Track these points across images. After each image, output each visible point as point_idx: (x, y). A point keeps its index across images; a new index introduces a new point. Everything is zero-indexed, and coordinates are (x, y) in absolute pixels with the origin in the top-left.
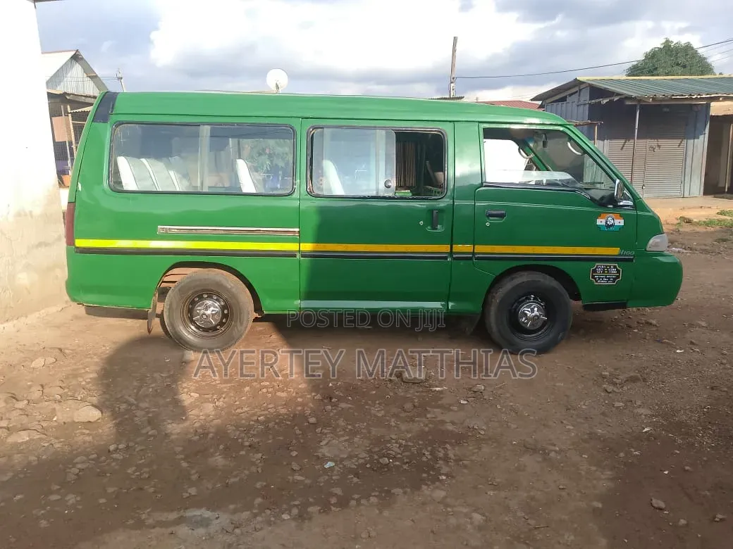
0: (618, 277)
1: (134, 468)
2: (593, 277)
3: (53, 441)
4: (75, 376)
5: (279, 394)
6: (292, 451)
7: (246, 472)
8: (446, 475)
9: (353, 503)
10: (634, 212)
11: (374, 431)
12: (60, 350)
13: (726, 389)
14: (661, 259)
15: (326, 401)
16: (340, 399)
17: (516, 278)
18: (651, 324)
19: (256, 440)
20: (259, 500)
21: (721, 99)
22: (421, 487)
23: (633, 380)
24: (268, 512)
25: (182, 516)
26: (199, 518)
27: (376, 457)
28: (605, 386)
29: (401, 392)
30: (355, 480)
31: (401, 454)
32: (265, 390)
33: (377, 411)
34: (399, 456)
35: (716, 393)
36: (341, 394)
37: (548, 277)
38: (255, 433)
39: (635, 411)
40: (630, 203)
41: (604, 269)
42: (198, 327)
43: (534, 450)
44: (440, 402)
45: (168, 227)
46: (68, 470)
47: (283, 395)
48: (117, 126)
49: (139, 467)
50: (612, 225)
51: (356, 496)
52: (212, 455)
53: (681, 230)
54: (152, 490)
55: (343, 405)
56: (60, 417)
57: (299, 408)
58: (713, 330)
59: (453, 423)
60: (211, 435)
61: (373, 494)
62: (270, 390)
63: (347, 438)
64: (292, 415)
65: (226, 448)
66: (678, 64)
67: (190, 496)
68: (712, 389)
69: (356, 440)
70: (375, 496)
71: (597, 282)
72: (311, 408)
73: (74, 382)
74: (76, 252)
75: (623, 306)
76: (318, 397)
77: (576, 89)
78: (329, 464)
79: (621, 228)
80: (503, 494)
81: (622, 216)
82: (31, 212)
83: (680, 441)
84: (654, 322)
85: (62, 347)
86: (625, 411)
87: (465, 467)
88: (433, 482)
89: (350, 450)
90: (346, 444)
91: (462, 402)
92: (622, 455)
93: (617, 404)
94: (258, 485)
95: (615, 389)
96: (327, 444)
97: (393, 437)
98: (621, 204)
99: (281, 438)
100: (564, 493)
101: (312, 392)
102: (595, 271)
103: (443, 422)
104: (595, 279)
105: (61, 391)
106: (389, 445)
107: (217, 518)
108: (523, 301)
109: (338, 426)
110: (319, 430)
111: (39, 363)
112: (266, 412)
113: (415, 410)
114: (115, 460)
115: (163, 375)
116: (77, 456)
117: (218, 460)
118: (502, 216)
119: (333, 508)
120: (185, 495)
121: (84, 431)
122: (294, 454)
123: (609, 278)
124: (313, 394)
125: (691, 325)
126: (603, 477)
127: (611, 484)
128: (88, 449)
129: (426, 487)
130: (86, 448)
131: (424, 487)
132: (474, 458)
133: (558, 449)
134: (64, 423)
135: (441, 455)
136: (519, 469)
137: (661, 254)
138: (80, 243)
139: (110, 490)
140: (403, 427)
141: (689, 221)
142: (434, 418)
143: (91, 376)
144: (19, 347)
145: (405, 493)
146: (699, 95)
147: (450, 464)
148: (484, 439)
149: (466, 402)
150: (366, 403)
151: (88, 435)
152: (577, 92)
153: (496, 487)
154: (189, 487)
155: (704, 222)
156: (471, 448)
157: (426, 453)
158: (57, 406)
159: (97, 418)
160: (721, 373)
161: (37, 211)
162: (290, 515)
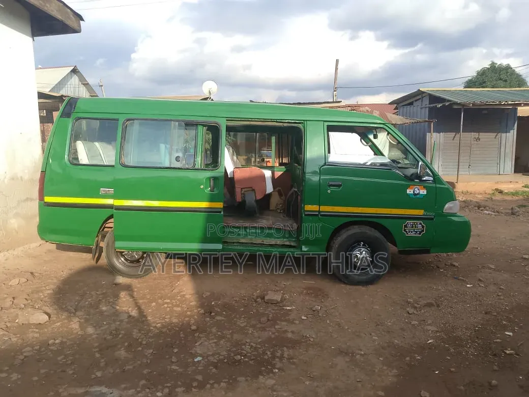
0: (423, 231)
1: (63, 357)
2: (405, 230)
3: (12, 336)
4: (38, 292)
5: (175, 309)
6: (174, 348)
7: (139, 362)
8: (279, 369)
9: (208, 386)
10: (434, 185)
11: (236, 336)
12: (32, 273)
13: (495, 314)
14: (453, 218)
15: (207, 314)
16: (217, 314)
17: (350, 230)
18: (454, 266)
19: (151, 340)
20: (143, 382)
21: (522, 105)
22: (258, 377)
23: (429, 305)
24: (148, 390)
25: (87, 391)
26: (99, 393)
27: (232, 355)
28: (408, 309)
29: (261, 310)
30: (214, 370)
31: (250, 353)
32: (166, 305)
33: (242, 323)
34: (249, 355)
35: (488, 317)
36: (219, 310)
37: (373, 229)
38: (152, 335)
39: (425, 328)
40: (432, 179)
41: (412, 225)
42: (126, 260)
43: (347, 354)
44: (287, 318)
45: (107, 189)
46: (16, 357)
47: (179, 309)
48: (76, 120)
49: (66, 356)
50: (418, 194)
51: (211, 382)
52: (119, 350)
53: (493, 198)
54: (71, 372)
55: (219, 318)
56: (20, 320)
57: (187, 319)
58: (498, 271)
59: (293, 332)
60: (120, 336)
61: (224, 381)
62: (170, 305)
63: (215, 341)
64: (181, 324)
65: (130, 345)
66: (501, 79)
67: (97, 377)
68: (486, 313)
69: (222, 342)
70: (225, 382)
71: (407, 234)
72: (195, 319)
73: (36, 296)
74: (45, 206)
75: (427, 251)
76: (202, 311)
77: (420, 97)
78: (199, 359)
79: (425, 196)
80: (315, 384)
81: (425, 187)
82: (21, 177)
83: (452, 350)
84: (457, 264)
85: (34, 271)
86: (418, 327)
87: (294, 363)
88: (268, 374)
89: (215, 349)
90: (213, 345)
91: (303, 318)
92: (408, 359)
93: (413, 323)
94: (145, 372)
95: (415, 312)
96: (199, 345)
97: (248, 341)
98: (424, 179)
99: (169, 339)
100: (360, 385)
101: (199, 308)
102: (406, 226)
103: (286, 331)
104: (406, 232)
105: (26, 302)
106: (243, 347)
107: (111, 393)
108: (355, 247)
109: (211, 332)
110: (197, 335)
111: (14, 282)
112: (164, 321)
113: (269, 323)
114: (51, 351)
115: (98, 293)
116: (26, 347)
117: (122, 353)
118: (339, 186)
119: (194, 390)
120: (93, 376)
121: (35, 330)
122: (176, 350)
123: (416, 232)
124: (199, 309)
125: (483, 267)
126: (390, 374)
127: (395, 380)
128: (34, 343)
129: (262, 377)
130: (33, 342)
131: (261, 377)
132: (301, 357)
133: (363, 353)
134: (23, 324)
135: (278, 354)
136: (331, 367)
137: (454, 215)
138: (48, 199)
139: (42, 371)
140: (256, 334)
141: (501, 192)
142: (280, 328)
143: (49, 292)
144: (5, 271)
145: (247, 380)
146: (506, 102)
147: (284, 361)
148: (312, 344)
149: (306, 318)
150: (235, 317)
151: (37, 332)
152: (420, 99)
153: (312, 379)
154: (97, 371)
155: (512, 193)
156: (301, 350)
157: (269, 353)
158: (20, 313)
159: (46, 321)
160: (495, 302)
161: (26, 177)
162: (162, 393)
